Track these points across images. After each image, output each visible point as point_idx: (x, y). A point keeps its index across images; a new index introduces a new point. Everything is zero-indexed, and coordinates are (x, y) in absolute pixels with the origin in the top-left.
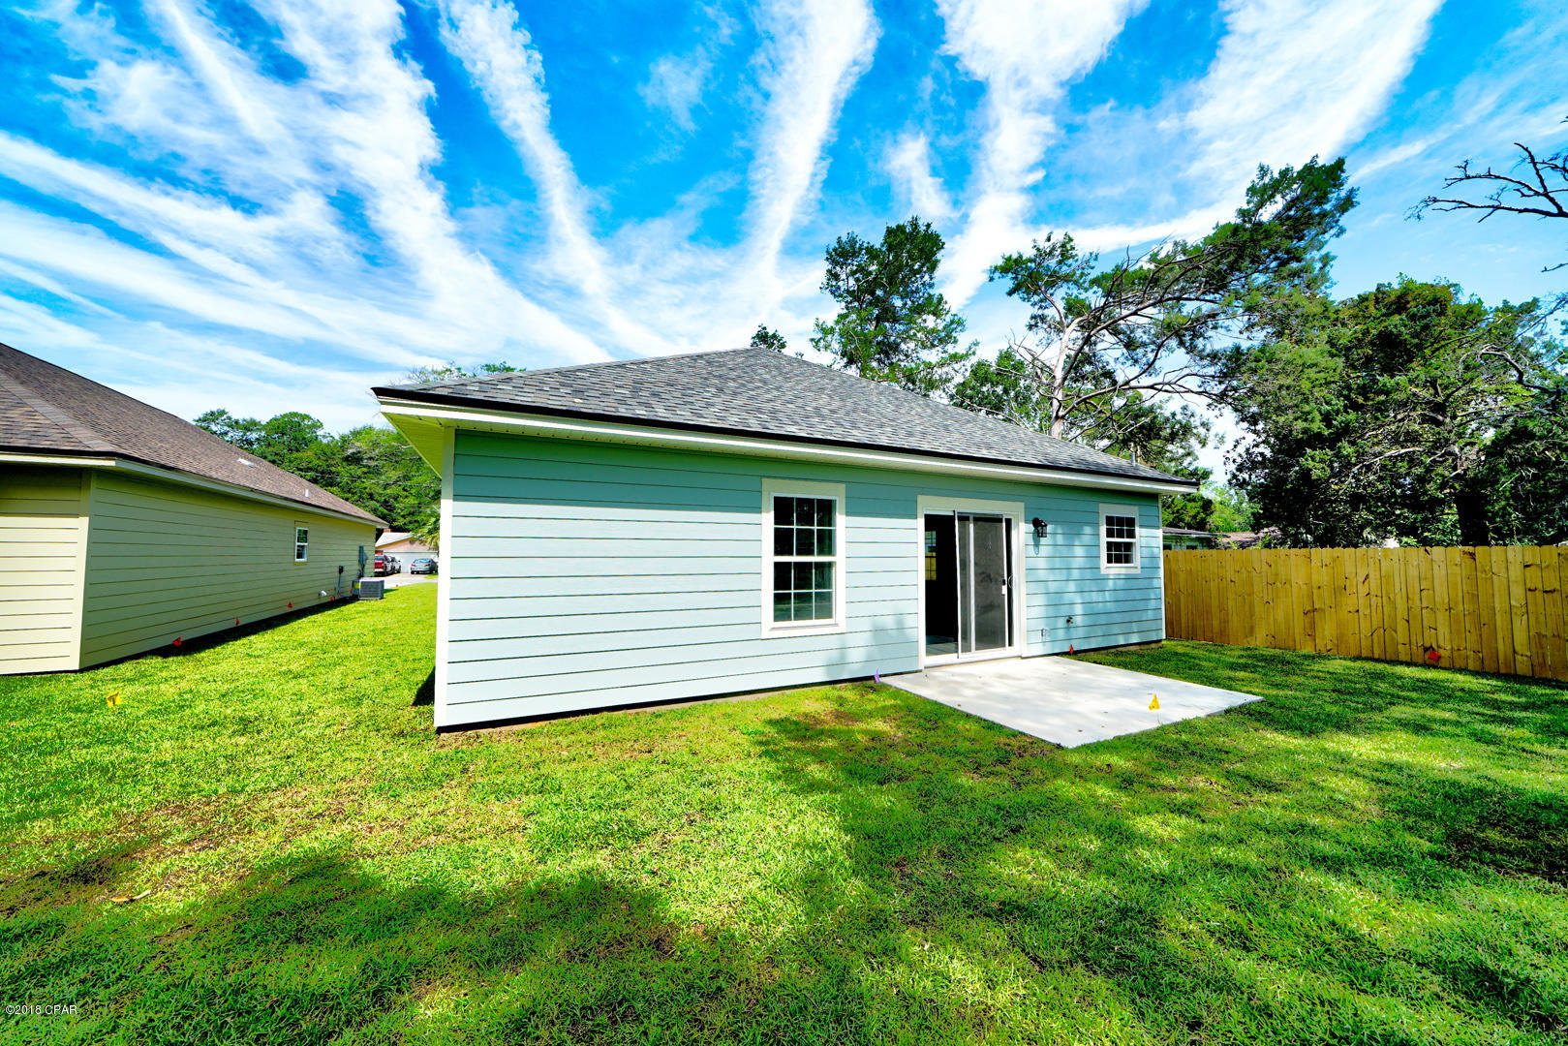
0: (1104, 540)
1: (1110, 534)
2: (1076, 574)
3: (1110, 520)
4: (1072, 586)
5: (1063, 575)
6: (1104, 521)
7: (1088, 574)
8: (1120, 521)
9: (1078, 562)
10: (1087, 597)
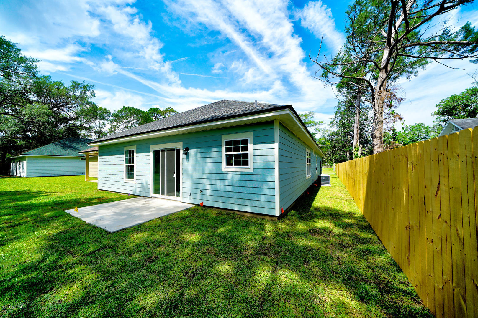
0: (224, 153)
1: (227, 150)
2: (207, 171)
3: (228, 143)
4: (205, 176)
5: (201, 171)
6: (223, 143)
7: (214, 171)
8: (236, 142)
9: (210, 165)
10: (213, 182)
